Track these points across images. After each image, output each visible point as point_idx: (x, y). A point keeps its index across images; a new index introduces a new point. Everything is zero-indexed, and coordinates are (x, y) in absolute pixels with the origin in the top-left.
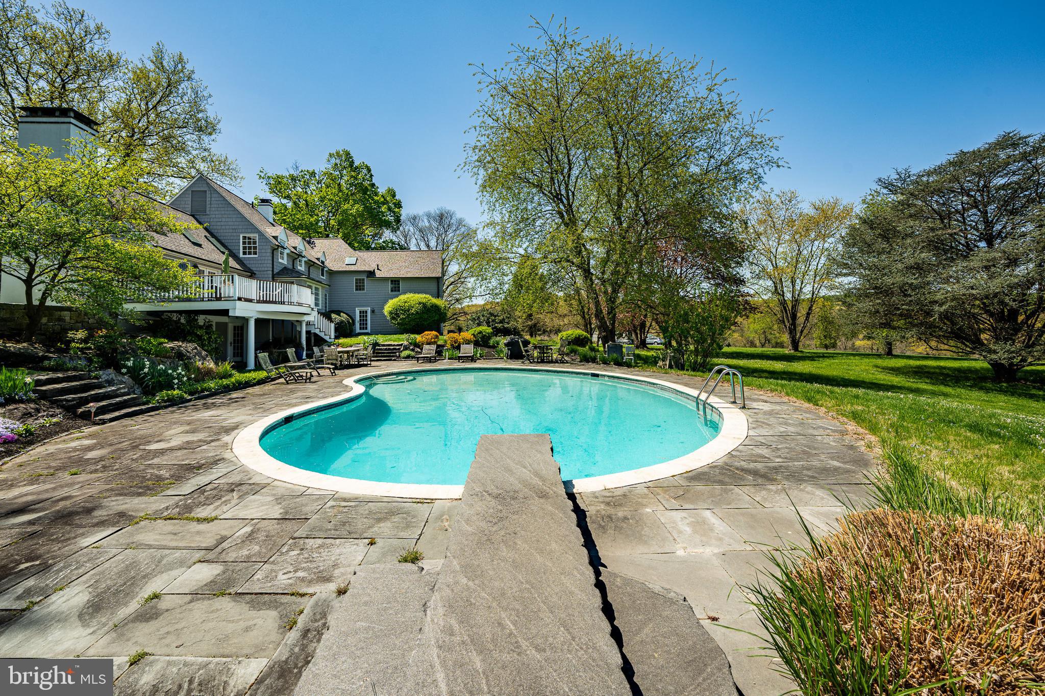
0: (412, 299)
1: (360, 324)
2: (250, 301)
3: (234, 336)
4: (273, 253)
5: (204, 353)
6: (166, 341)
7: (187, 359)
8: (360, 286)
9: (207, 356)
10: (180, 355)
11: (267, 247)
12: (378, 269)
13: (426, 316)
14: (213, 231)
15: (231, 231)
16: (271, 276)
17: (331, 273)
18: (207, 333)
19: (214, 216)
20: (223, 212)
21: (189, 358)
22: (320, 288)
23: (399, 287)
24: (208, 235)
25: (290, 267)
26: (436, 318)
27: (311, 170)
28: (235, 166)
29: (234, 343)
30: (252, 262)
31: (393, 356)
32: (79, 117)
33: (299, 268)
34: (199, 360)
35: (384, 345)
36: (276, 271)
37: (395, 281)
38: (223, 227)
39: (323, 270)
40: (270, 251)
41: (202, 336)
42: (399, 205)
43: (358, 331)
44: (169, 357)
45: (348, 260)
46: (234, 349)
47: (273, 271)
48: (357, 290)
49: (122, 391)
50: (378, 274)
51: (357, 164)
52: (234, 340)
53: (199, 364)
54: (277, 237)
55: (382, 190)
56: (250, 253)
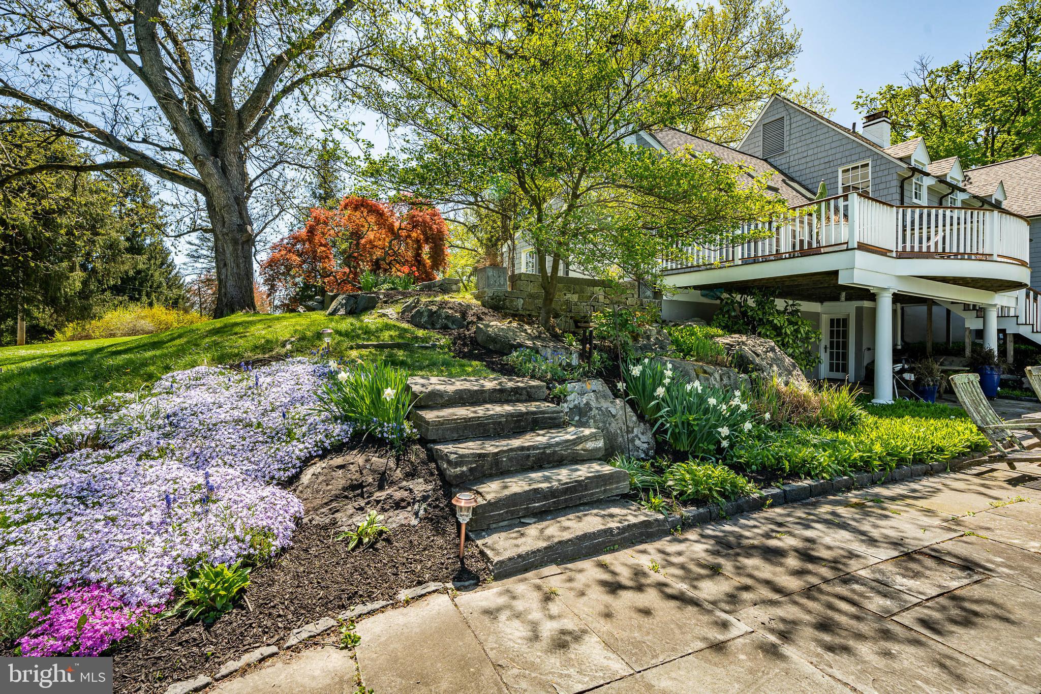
3: (832, 336)
4: (902, 187)
5: (788, 360)
6: (720, 332)
7: (754, 371)
9: (794, 367)
10: (743, 363)
11: (889, 178)
14: (793, 175)
15: (822, 167)
18: (790, 323)
19: (794, 152)
20: (809, 142)
21: (759, 369)
24: (786, 179)
28: (820, 97)
29: (832, 347)
34: (780, 375)
38: (810, 164)
40: (896, 183)
41: (781, 328)
44: (720, 364)
46: (831, 358)
52: (832, 343)
53: (778, 382)
54: (909, 157)
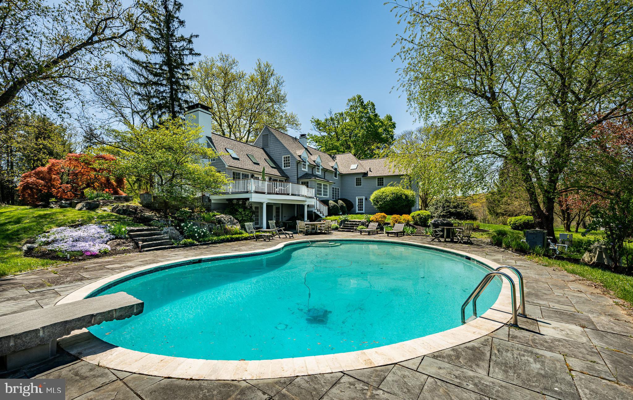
0: (388, 190)
1: (359, 207)
2: (264, 193)
4: (297, 165)
5: (235, 221)
6: (219, 214)
7: (222, 224)
8: (359, 183)
9: (237, 223)
10: (220, 222)
11: (295, 162)
12: (370, 171)
13: (397, 202)
14: (271, 156)
15: (278, 155)
16: (296, 179)
17: (342, 175)
19: (271, 147)
20: (275, 145)
21: (224, 223)
22: (328, 185)
23: (383, 183)
24: (267, 158)
25: (311, 173)
26: (404, 204)
27: (341, 112)
30: (287, 171)
31: (352, 229)
32: (203, 107)
33: (317, 173)
34: (230, 225)
35: (350, 221)
36: (299, 176)
37: (380, 178)
38: (275, 153)
39: (336, 174)
42: (394, 126)
43: (357, 211)
44: (213, 222)
45: (353, 166)
47: (297, 176)
48: (357, 185)
49: (166, 237)
50: (370, 174)
51: (365, 103)
54: (301, 155)
55: (382, 117)
56: (287, 167)
